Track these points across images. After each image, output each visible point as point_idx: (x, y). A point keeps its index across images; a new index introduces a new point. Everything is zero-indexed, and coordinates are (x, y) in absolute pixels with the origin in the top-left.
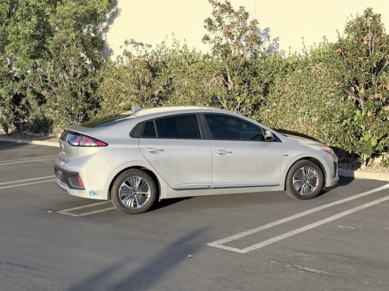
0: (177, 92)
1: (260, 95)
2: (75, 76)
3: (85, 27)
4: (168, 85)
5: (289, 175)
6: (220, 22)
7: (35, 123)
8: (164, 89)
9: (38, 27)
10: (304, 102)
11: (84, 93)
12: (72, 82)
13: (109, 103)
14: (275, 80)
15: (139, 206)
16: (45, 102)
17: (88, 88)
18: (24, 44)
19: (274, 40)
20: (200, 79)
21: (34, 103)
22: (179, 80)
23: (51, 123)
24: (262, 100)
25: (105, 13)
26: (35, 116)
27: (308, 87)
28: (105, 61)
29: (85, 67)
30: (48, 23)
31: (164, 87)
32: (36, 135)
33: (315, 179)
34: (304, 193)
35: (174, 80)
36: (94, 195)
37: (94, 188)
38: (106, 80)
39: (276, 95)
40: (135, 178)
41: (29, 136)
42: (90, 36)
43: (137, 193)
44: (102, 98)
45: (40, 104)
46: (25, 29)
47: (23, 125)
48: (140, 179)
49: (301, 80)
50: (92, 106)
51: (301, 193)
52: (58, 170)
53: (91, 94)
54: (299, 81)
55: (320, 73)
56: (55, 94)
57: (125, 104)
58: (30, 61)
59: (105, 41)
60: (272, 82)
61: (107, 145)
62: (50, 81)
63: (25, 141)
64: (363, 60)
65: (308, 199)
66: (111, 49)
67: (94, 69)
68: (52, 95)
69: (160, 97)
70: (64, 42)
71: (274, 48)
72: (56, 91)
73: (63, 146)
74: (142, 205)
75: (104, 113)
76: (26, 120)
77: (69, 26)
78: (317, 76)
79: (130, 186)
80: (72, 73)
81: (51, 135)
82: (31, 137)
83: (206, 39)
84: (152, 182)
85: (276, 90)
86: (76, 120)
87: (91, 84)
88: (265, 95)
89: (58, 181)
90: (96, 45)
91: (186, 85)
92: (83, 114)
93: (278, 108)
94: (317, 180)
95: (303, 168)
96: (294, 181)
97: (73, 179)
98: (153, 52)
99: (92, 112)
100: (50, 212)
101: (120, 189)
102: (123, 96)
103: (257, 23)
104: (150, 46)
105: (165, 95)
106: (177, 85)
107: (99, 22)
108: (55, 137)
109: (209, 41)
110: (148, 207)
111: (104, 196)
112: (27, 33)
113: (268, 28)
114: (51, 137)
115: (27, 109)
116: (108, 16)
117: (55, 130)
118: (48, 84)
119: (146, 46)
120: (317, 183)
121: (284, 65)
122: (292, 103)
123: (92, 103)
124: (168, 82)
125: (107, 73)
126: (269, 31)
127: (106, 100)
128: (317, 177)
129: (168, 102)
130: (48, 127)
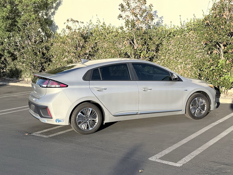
0: (100, 51)
1: (153, 52)
2: (35, 42)
3: (40, 12)
4: (94, 47)
5: (188, 103)
6: (129, 6)
7: (11, 72)
8: (92, 49)
9: (11, 11)
10: (182, 55)
11: (41, 53)
12: (33, 46)
13: (57, 59)
14: (163, 42)
15: (90, 129)
16: (16, 59)
17: (43, 50)
18: (3, 22)
19: (160, 18)
20: (115, 42)
21: (9, 60)
22: (101, 43)
23: (20, 72)
24: (155, 55)
25: (53, 3)
26: (10, 68)
27: (185, 46)
28: (53, 33)
29: (41, 37)
30: (17, 9)
31: (92, 48)
32: (11, 79)
33: (204, 105)
34: (197, 115)
35: (98, 44)
36: (59, 122)
37: (59, 118)
38: (55, 45)
39: (163, 52)
40: (88, 109)
41: (7, 80)
42: (43, 18)
43: (89, 119)
44: (52, 56)
45: (13, 60)
46: (3, 13)
47: (3, 73)
48: (91, 109)
49: (180, 42)
50: (46, 61)
51: (196, 115)
52: (31, 104)
53: (45, 53)
54: (178, 42)
55: (192, 37)
56: (23, 54)
57: (67, 59)
58: (7, 33)
59: (53, 21)
60: (161, 43)
61: (67, 86)
62: (20, 46)
63: (4, 83)
64: (224, 28)
65: (200, 119)
66: (57, 26)
67: (47, 38)
68: (21, 54)
69: (90, 54)
70: (28, 21)
71: (160, 23)
72: (24, 52)
73: (35, 87)
74: (92, 128)
75: (54, 65)
76: (5, 70)
77: (31, 11)
78: (190, 39)
79: (84, 115)
80: (33, 40)
81: (20, 79)
82: (8, 81)
83: (120, 17)
84: (99, 111)
85: (164, 48)
86: (37, 70)
87: (46, 47)
88: (157, 52)
89: (32, 112)
90: (48, 23)
91: (106, 47)
92: (41, 66)
93: (165, 60)
94: (206, 106)
95: (196, 99)
96: (191, 107)
97: (43, 111)
98: (84, 27)
99: (47, 65)
100: (27, 134)
101: (77, 117)
102: (67, 54)
103: (152, 6)
104: (83, 23)
105: (92, 53)
106: (100, 47)
107: (49, 9)
108: (23, 80)
109: (122, 18)
110: (97, 128)
111: (66, 123)
112: (4, 15)
113: (156, 11)
114: (21, 81)
115: (5, 64)
116: (54, 5)
117: (23, 76)
118: (19, 47)
119: (80, 23)
120: (206, 108)
121: (168, 33)
122: (174, 57)
123: (47, 59)
124: (94, 45)
125: (55, 40)
126: (157, 13)
127: (55, 57)
128: (205, 104)
129: (95, 57)
130: (19, 75)
